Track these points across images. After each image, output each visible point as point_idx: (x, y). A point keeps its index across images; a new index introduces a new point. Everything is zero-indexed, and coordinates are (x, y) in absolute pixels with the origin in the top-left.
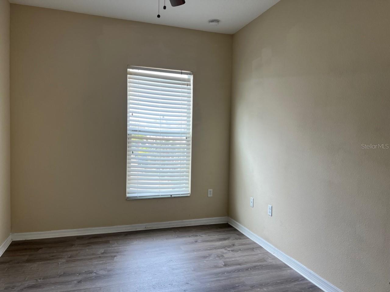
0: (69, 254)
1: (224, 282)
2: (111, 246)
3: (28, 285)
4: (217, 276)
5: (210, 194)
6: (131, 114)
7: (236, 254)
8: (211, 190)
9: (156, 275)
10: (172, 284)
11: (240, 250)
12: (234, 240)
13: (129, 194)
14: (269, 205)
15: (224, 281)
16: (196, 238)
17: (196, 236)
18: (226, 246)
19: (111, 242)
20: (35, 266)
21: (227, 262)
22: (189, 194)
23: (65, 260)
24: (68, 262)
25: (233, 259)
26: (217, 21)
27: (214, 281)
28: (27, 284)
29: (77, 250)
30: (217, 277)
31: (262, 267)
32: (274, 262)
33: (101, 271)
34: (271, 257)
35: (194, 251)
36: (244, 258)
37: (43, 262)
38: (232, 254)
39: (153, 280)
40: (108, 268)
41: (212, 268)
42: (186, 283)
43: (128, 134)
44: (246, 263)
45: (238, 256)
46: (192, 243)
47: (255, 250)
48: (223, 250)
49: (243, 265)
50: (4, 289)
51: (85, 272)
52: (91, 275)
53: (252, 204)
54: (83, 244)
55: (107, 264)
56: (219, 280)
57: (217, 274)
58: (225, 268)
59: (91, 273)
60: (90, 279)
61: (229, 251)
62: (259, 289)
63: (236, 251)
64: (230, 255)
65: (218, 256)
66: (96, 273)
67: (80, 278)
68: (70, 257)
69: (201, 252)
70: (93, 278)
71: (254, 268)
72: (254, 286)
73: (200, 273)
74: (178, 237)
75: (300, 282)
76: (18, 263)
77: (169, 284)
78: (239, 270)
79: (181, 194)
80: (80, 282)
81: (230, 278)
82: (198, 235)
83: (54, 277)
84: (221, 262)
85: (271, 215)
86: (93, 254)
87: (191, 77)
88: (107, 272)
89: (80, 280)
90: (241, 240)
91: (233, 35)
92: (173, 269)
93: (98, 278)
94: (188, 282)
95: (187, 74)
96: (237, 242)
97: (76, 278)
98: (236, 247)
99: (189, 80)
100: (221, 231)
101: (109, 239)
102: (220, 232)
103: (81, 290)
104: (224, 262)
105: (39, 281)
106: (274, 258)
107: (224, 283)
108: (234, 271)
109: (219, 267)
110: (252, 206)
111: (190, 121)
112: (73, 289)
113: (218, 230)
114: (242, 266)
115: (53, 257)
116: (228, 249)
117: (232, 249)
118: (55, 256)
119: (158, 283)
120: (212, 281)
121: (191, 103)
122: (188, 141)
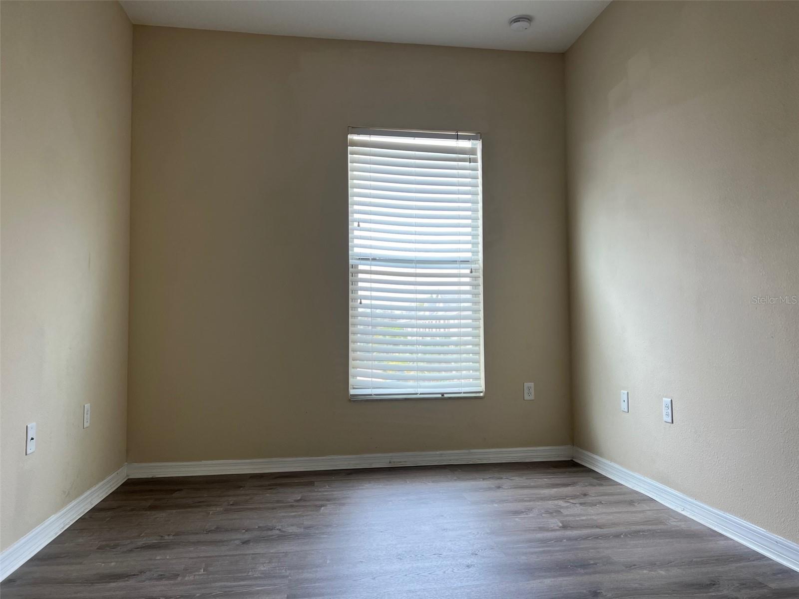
0: (232, 500)
1: (561, 555)
2: (316, 490)
3: (143, 544)
4: (545, 544)
5: (529, 394)
6: (356, 224)
7: (591, 510)
8: (532, 384)
9: (405, 537)
10: (441, 554)
11: (601, 503)
12: (586, 486)
13: (354, 390)
14: (664, 399)
15: (561, 553)
16: (497, 482)
17: (499, 479)
18: (567, 496)
19: (316, 483)
20: (161, 515)
21: (569, 521)
22: (482, 392)
23: (222, 509)
24: (227, 511)
25: (584, 518)
26: (527, 19)
27: (535, 553)
28: (141, 542)
29: (247, 495)
30: (543, 547)
31: (653, 534)
32: (683, 526)
33: (292, 528)
34: (676, 517)
35: (493, 502)
36: (611, 517)
37: (178, 510)
38: (581, 509)
39: (398, 546)
40: (305, 523)
41: (534, 530)
42: (472, 554)
43: (350, 266)
44: (614, 524)
45: (597, 514)
46: (490, 489)
47: (636, 504)
48: (561, 503)
49: (606, 528)
50: (98, 549)
51: (259, 527)
52: (270, 533)
53: (624, 406)
54: (260, 486)
55: (305, 517)
56: (549, 552)
57: (544, 541)
58: (563, 531)
59: (271, 530)
60: (268, 540)
61: (575, 504)
62: (645, 572)
63: (593, 504)
64: (574, 511)
65: (547, 512)
66: (280, 530)
67: (247, 536)
68: (231, 505)
69: (510, 504)
70: (273, 537)
71: (635, 534)
72: (635, 565)
73: (504, 539)
74: (459, 479)
75: (753, 562)
76: (132, 510)
77: (434, 554)
78: (597, 537)
79: (464, 393)
80: (245, 542)
81: (577, 549)
82: (505, 477)
83: (197, 533)
84: (555, 522)
85: (671, 421)
86: (278, 502)
87: (478, 145)
88: (303, 530)
89: (246, 540)
90: (601, 488)
91: (563, 53)
92: (444, 530)
93: (284, 537)
94: (476, 553)
95: (469, 140)
96: (592, 490)
97: (239, 536)
98: (590, 498)
99: (473, 151)
100: (559, 472)
101: (313, 480)
102: (554, 473)
103: (246, 555)
104: (562, 522)
105: (167, 537)
106: (685, 519)
107: (560, 557)
108: (586, 538)
109: (550, 529)
110: (626, 410)
111: (478, 235)
112: (230, 553)
113: (549, 471)
114: (605, 531)
115: (200, 504)
116: (571, 501)
117: (582, 500)
118: (205, 502)
119: (410, 551)
120: (532, 553)
121: (480, 198)
122: (476, 278)
